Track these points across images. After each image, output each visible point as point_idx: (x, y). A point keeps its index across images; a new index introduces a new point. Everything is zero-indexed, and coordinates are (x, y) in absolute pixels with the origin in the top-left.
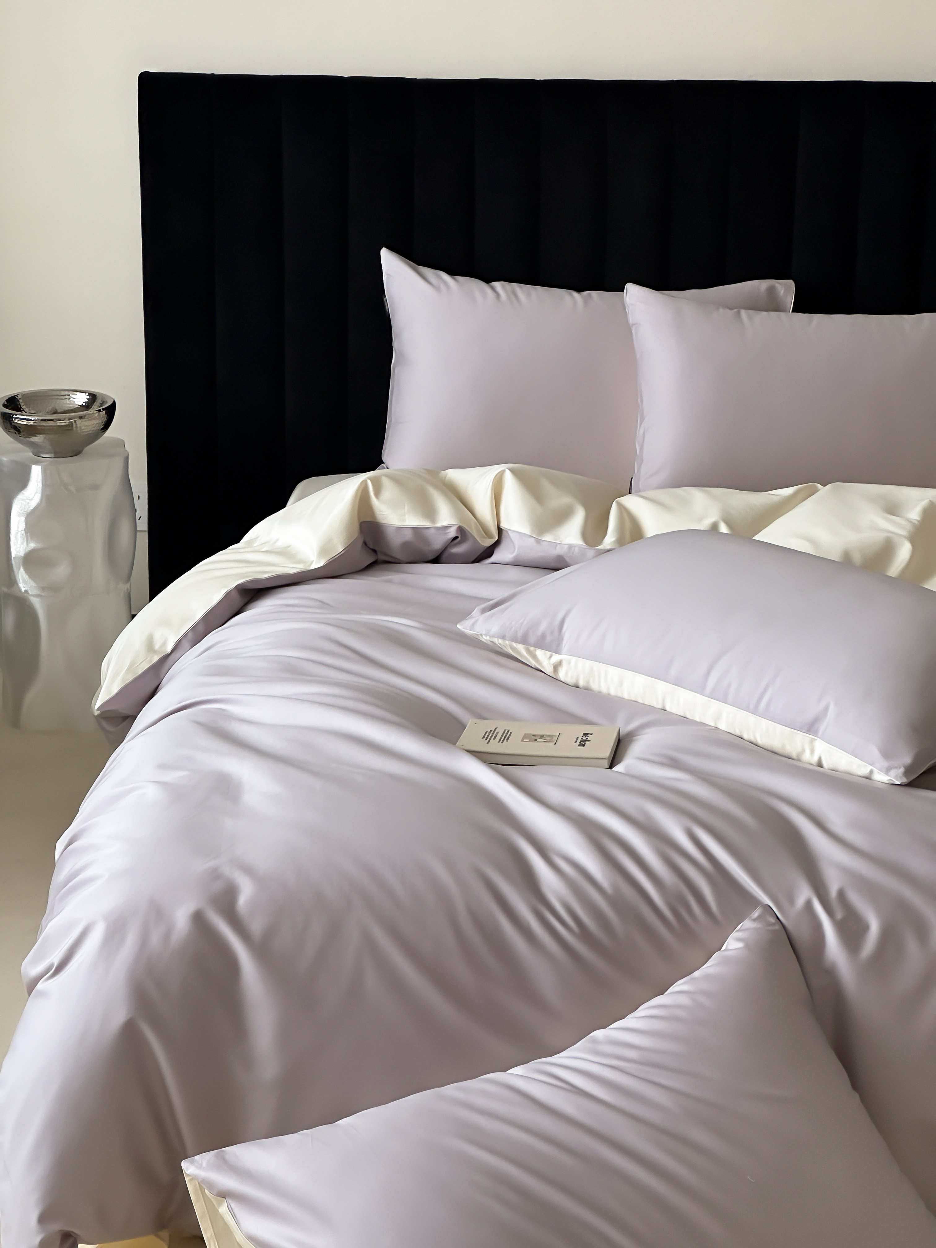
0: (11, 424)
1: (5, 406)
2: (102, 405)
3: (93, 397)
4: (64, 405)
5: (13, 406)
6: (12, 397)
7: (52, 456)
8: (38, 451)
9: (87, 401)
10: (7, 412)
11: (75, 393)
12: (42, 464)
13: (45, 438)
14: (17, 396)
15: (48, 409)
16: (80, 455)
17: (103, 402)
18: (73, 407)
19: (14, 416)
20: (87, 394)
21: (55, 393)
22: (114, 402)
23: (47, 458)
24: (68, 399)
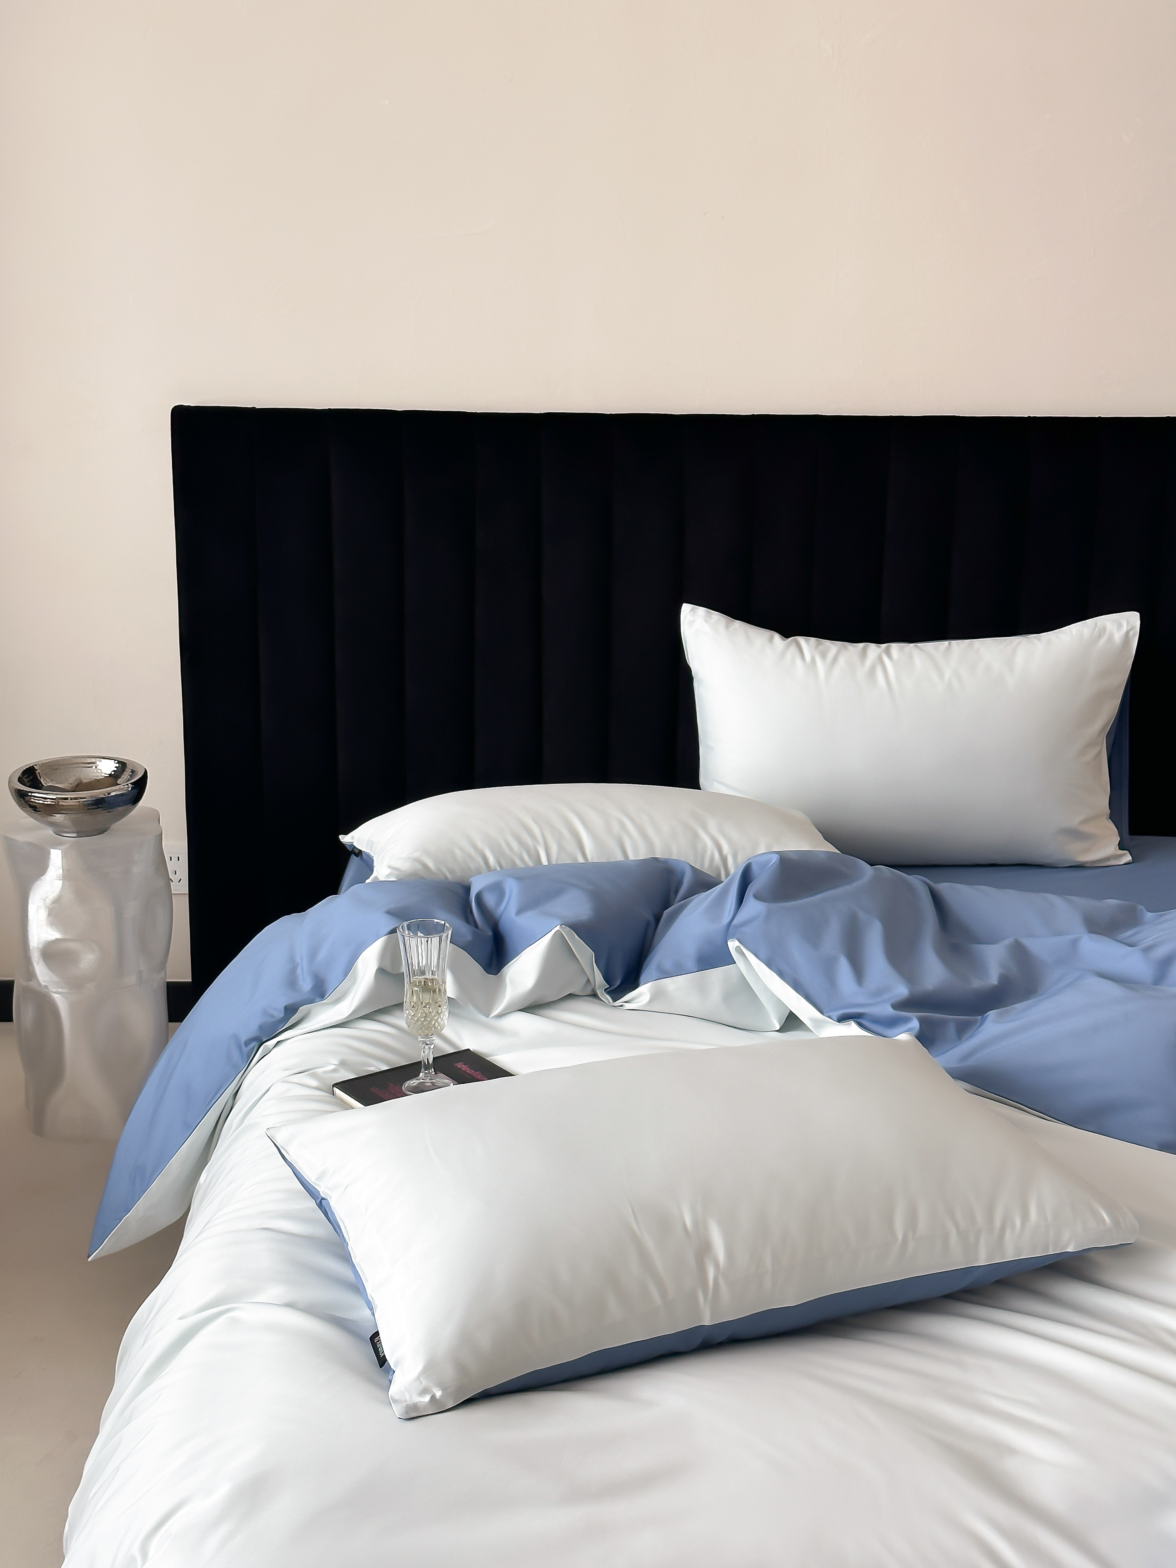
0: (26, 802)
1: (20, 780)
2: (132, 776)
3: (122, 766)
4: (90, 774)
5: (31, 778)
6: (30, 767)
7: (75, 835)
8: (59, 830)
9: (116, 769)
10: (22, 789)
11: (102, 760)
12: (64, 847)
13: (65, 818)
14: (36, 765)
15: (71, 780)
16: (106, 833)
17: (133, 772)
18: (102, 776)
19: (30, 794)
20: (116, 762)
21: (80, 760)
22: (146, 772)
23: (70, 838)
24: (94, 767)
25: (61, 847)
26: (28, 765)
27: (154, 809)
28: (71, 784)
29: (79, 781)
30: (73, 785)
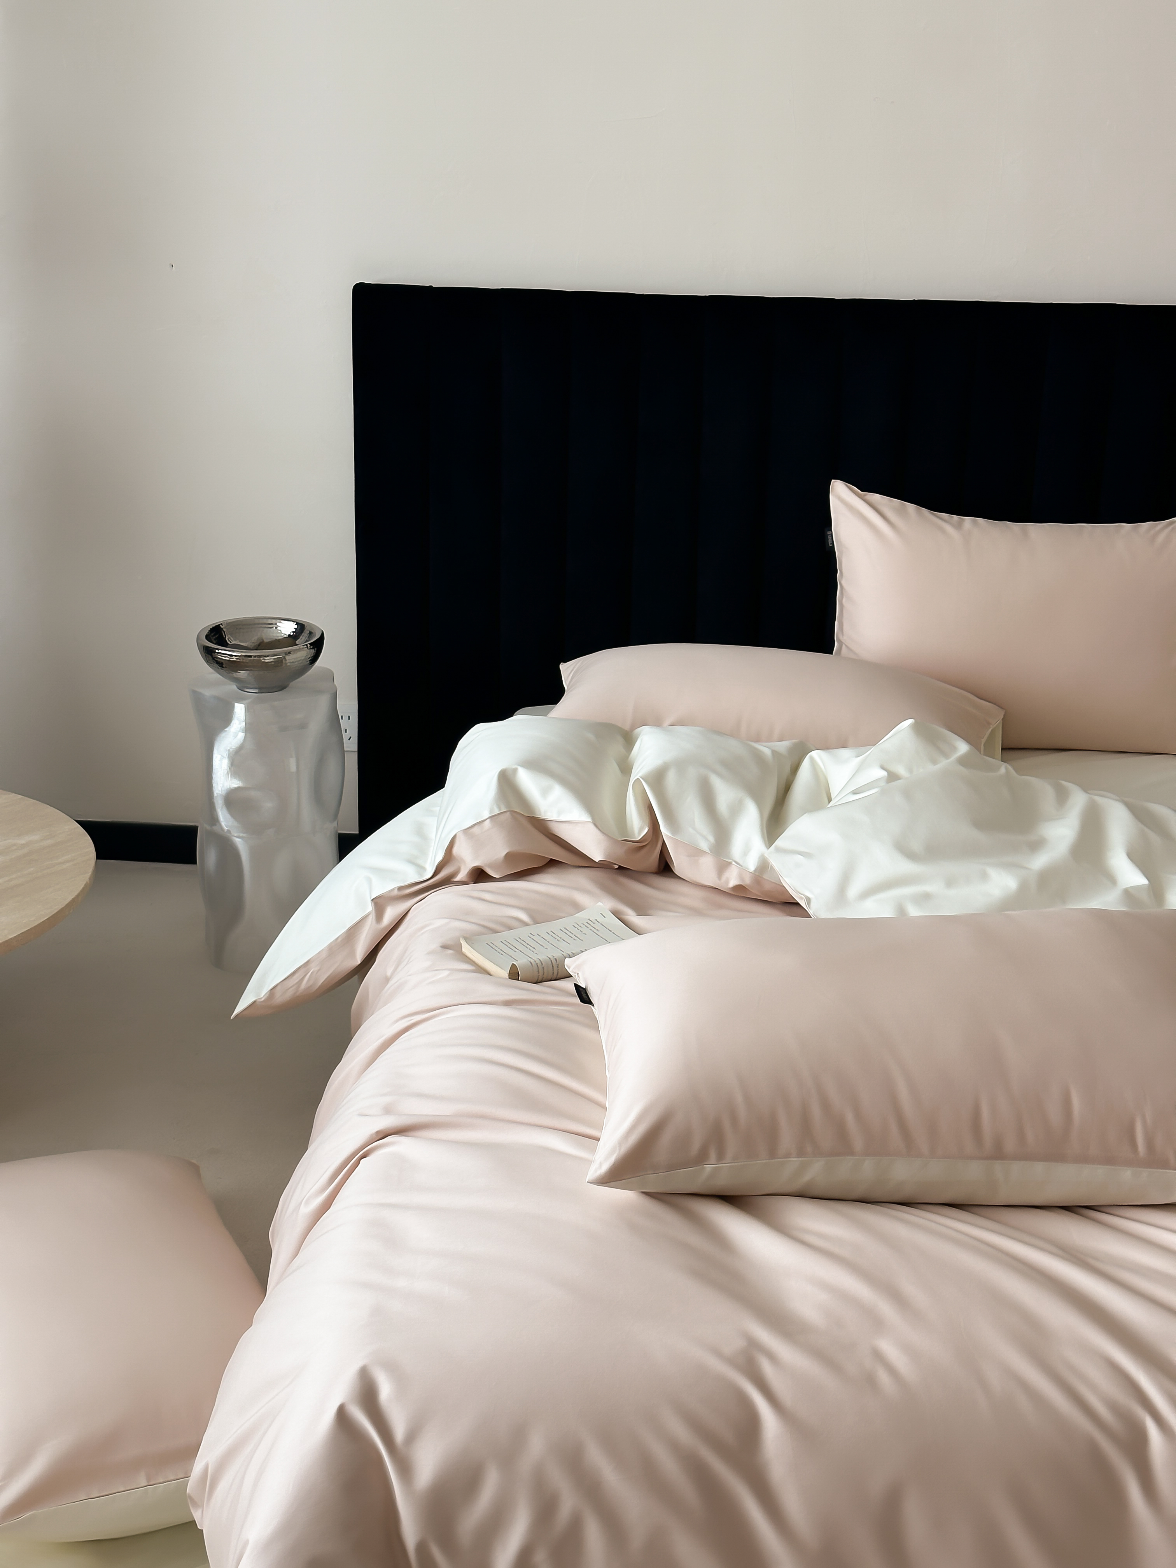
0: (213, 659)
1: (207, 637)
2: (310, 637)
3: (301, 627)
4: (271, 635)
5: (217, 636)
6: (216, 626)
7: (256, 691)
8: (242, 686)
9: (294, 630)
10: (210, 646)
11: (282, 621)
13: (248, 674)
14: (221, 624)
15: (253, 639)
16: (285, 690)
17: (311, 633)
18: (282, 636)
19: (217, 651)
21: (261, 621)
22: (323, 634)
23: (251, 694)
24: (274, 628)
25: (244, 702)
26: (213, 624)
27: (330, 670)
28: (253, 643)
29: (261, 641)
30: (255, 644)
